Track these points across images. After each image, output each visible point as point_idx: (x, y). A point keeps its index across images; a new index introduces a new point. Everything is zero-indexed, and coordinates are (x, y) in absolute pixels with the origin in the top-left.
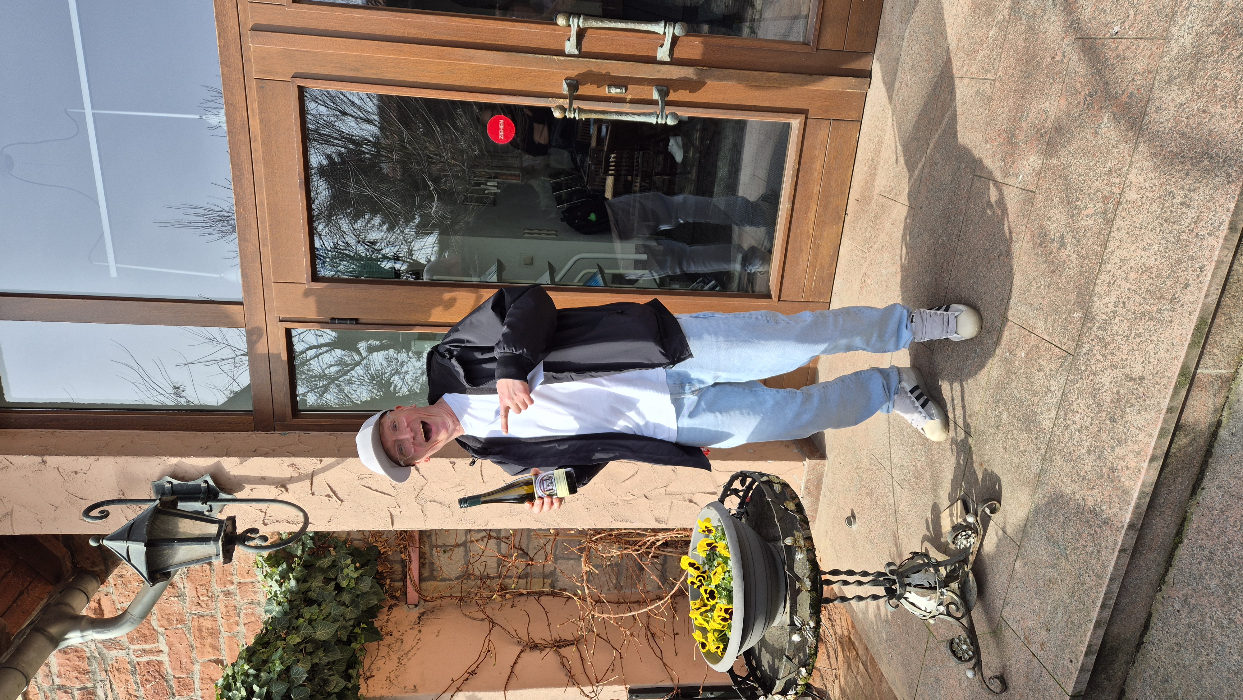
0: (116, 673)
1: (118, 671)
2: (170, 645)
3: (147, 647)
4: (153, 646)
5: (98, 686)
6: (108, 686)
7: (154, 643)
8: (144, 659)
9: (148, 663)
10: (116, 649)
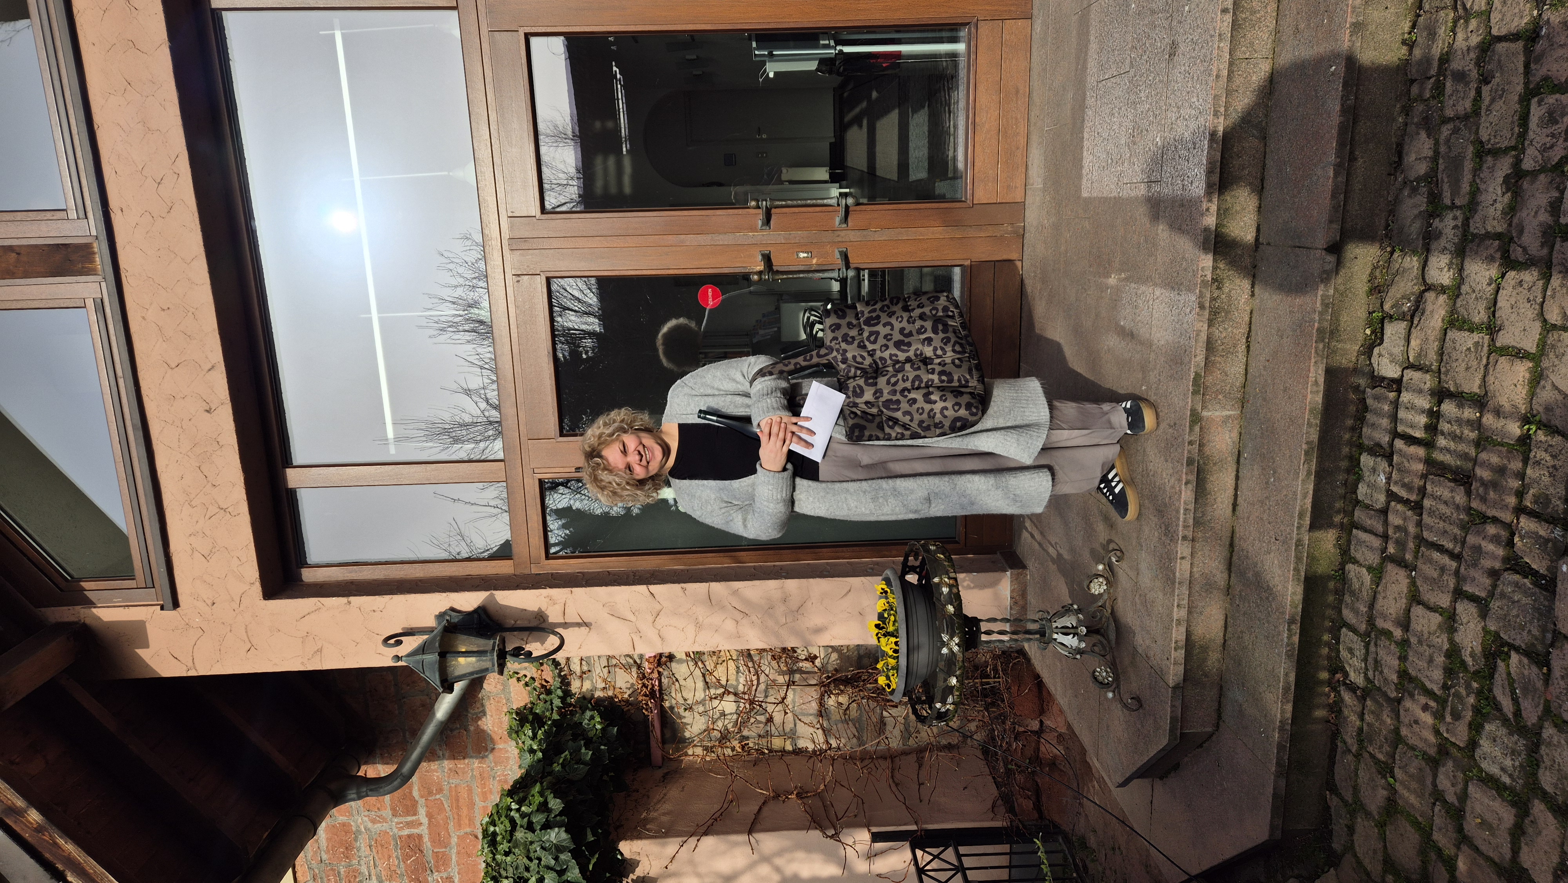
0: (380, 848)
1: (382, 846)
2: (430, 816)
3: (409, 819)
4: (414, 818)
5: (362, 862)
6: (372, 862)
7: (415, 814)
8: (406, 832)
9: (409, 836)
10: (380, 822)
